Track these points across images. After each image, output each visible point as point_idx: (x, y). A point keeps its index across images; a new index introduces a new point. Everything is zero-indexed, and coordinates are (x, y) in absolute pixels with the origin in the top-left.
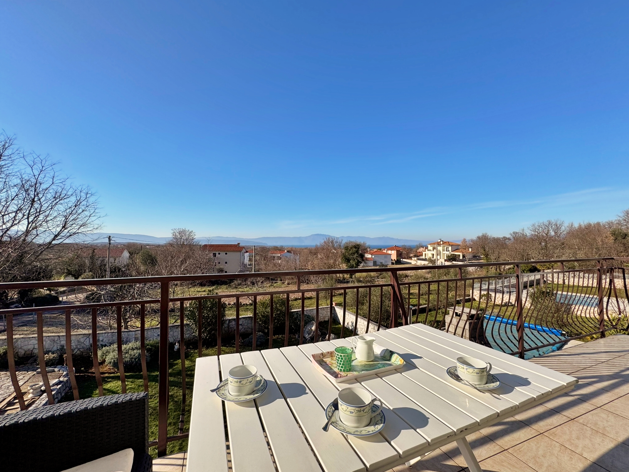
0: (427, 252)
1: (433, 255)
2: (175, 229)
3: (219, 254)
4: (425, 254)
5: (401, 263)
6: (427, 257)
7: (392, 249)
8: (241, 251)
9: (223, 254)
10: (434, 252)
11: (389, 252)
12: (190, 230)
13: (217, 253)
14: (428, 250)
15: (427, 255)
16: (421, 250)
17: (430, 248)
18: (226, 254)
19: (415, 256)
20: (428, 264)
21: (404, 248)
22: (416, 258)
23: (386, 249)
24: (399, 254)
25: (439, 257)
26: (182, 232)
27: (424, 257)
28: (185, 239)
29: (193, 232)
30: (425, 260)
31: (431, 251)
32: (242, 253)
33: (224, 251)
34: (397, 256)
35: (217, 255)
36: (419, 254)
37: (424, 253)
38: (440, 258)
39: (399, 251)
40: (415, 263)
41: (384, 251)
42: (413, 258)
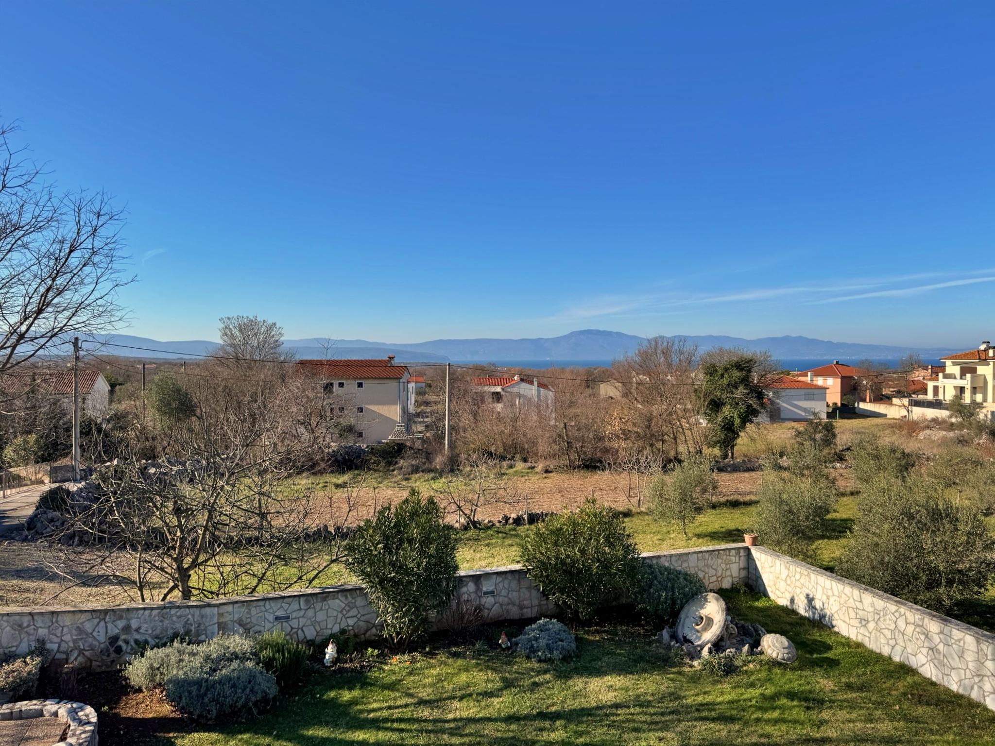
0: (941, 381)
1: (962, 389)
2: (229, 318)
3: (341, 385)
4: (936, 388)
5: (855, 413)
6: (941, 397)
7: (825, 371)
8: (398, 379)
9: (351, 386)
10: (966, 383)
11: (820, 381)
12: (270, 322)
13: (336, 383)
14: (946, 376)
15: (941, 391)
16: (919, 375)
17: (952, 368)
18: (360, 385)
19: (900, 394)
20: (951, 417)
21: (867, 367)
22: (906, 401)
23: (809, 374)
24: (850, 388)
25: (979, 398)
26: (248, 327)
27: (930, 396)
28: (256, 344)
29: (278, 326)
30: (937, 404)
31: (955, 378)
32: (401, 384)
33: (354, 379)
34: (843, 393)
35: (336, 387)
36: (913, 387)
37: (930, 385)
38: (985, 400)
39: (850, 378)
40: (904, 412)
41: (801, 379)
42: (895, 401)
